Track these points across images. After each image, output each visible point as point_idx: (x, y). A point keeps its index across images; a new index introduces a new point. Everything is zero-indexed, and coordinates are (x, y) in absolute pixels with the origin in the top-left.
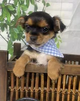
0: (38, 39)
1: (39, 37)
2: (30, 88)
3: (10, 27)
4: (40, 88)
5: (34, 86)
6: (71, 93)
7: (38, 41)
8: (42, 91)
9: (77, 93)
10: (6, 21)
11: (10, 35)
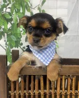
0: (42, 41)
1: (42, 39)
2: (30, 91)
3: (7, 35)
4: (40, 91)
5: (34, 89)
6: (71, 93)
7: (41, 43)
8: (42, 93)
9: (76, 94)
10: (3, 29)
11: (8, 43)
